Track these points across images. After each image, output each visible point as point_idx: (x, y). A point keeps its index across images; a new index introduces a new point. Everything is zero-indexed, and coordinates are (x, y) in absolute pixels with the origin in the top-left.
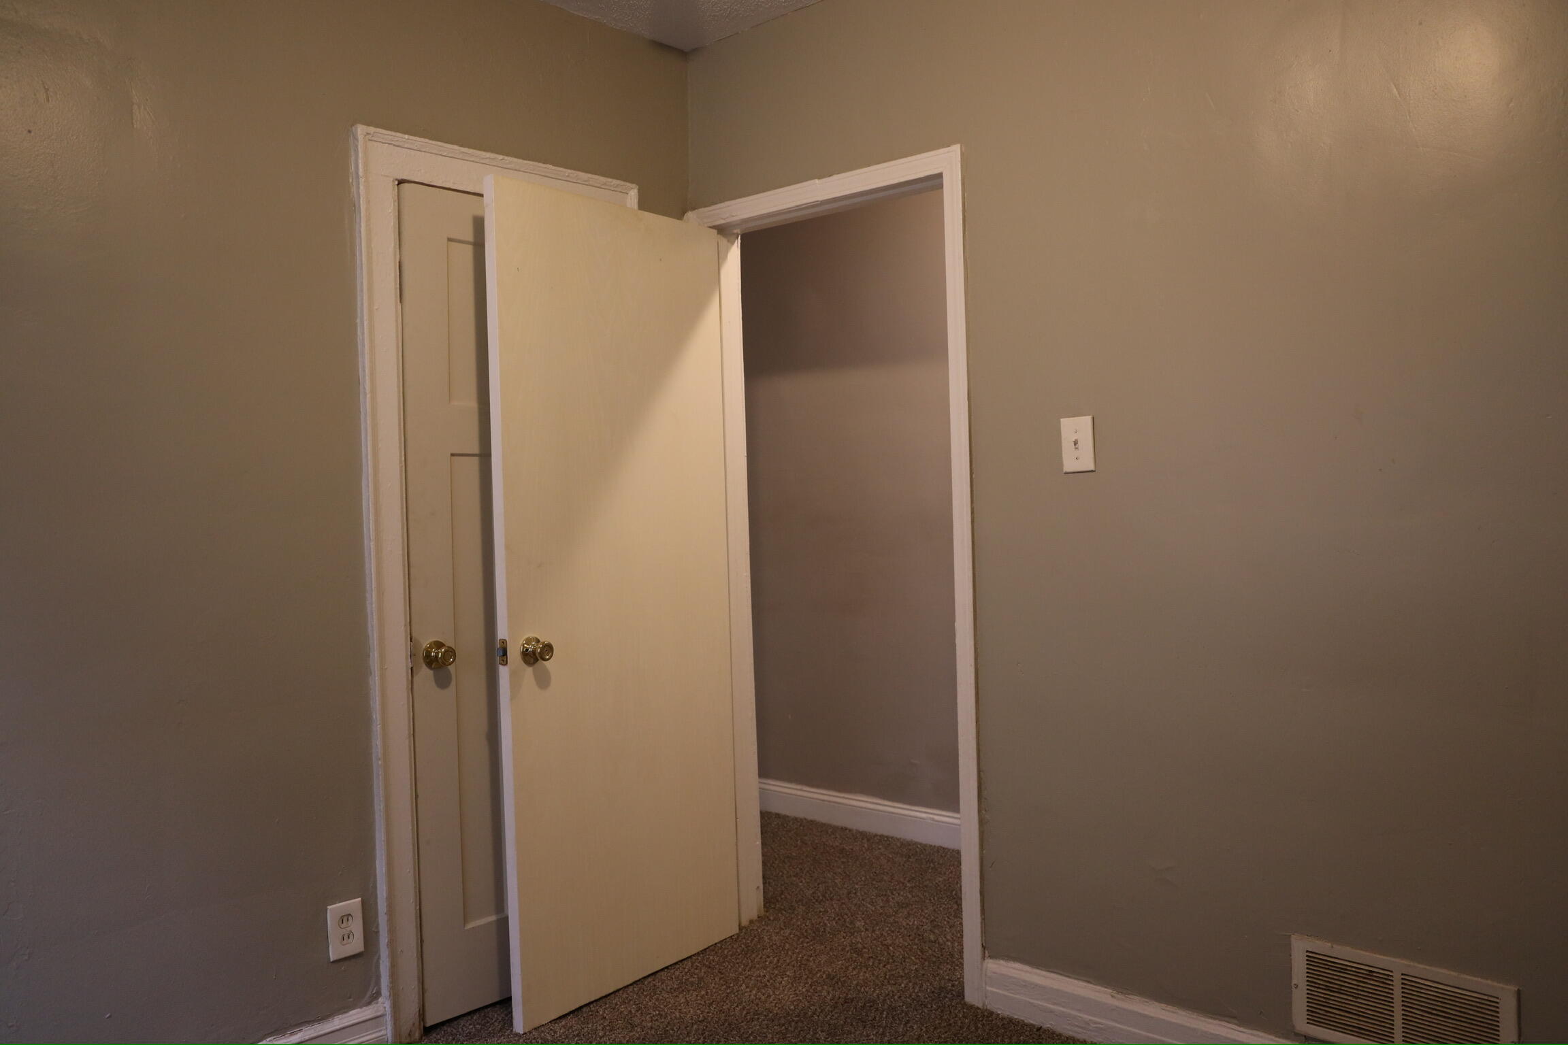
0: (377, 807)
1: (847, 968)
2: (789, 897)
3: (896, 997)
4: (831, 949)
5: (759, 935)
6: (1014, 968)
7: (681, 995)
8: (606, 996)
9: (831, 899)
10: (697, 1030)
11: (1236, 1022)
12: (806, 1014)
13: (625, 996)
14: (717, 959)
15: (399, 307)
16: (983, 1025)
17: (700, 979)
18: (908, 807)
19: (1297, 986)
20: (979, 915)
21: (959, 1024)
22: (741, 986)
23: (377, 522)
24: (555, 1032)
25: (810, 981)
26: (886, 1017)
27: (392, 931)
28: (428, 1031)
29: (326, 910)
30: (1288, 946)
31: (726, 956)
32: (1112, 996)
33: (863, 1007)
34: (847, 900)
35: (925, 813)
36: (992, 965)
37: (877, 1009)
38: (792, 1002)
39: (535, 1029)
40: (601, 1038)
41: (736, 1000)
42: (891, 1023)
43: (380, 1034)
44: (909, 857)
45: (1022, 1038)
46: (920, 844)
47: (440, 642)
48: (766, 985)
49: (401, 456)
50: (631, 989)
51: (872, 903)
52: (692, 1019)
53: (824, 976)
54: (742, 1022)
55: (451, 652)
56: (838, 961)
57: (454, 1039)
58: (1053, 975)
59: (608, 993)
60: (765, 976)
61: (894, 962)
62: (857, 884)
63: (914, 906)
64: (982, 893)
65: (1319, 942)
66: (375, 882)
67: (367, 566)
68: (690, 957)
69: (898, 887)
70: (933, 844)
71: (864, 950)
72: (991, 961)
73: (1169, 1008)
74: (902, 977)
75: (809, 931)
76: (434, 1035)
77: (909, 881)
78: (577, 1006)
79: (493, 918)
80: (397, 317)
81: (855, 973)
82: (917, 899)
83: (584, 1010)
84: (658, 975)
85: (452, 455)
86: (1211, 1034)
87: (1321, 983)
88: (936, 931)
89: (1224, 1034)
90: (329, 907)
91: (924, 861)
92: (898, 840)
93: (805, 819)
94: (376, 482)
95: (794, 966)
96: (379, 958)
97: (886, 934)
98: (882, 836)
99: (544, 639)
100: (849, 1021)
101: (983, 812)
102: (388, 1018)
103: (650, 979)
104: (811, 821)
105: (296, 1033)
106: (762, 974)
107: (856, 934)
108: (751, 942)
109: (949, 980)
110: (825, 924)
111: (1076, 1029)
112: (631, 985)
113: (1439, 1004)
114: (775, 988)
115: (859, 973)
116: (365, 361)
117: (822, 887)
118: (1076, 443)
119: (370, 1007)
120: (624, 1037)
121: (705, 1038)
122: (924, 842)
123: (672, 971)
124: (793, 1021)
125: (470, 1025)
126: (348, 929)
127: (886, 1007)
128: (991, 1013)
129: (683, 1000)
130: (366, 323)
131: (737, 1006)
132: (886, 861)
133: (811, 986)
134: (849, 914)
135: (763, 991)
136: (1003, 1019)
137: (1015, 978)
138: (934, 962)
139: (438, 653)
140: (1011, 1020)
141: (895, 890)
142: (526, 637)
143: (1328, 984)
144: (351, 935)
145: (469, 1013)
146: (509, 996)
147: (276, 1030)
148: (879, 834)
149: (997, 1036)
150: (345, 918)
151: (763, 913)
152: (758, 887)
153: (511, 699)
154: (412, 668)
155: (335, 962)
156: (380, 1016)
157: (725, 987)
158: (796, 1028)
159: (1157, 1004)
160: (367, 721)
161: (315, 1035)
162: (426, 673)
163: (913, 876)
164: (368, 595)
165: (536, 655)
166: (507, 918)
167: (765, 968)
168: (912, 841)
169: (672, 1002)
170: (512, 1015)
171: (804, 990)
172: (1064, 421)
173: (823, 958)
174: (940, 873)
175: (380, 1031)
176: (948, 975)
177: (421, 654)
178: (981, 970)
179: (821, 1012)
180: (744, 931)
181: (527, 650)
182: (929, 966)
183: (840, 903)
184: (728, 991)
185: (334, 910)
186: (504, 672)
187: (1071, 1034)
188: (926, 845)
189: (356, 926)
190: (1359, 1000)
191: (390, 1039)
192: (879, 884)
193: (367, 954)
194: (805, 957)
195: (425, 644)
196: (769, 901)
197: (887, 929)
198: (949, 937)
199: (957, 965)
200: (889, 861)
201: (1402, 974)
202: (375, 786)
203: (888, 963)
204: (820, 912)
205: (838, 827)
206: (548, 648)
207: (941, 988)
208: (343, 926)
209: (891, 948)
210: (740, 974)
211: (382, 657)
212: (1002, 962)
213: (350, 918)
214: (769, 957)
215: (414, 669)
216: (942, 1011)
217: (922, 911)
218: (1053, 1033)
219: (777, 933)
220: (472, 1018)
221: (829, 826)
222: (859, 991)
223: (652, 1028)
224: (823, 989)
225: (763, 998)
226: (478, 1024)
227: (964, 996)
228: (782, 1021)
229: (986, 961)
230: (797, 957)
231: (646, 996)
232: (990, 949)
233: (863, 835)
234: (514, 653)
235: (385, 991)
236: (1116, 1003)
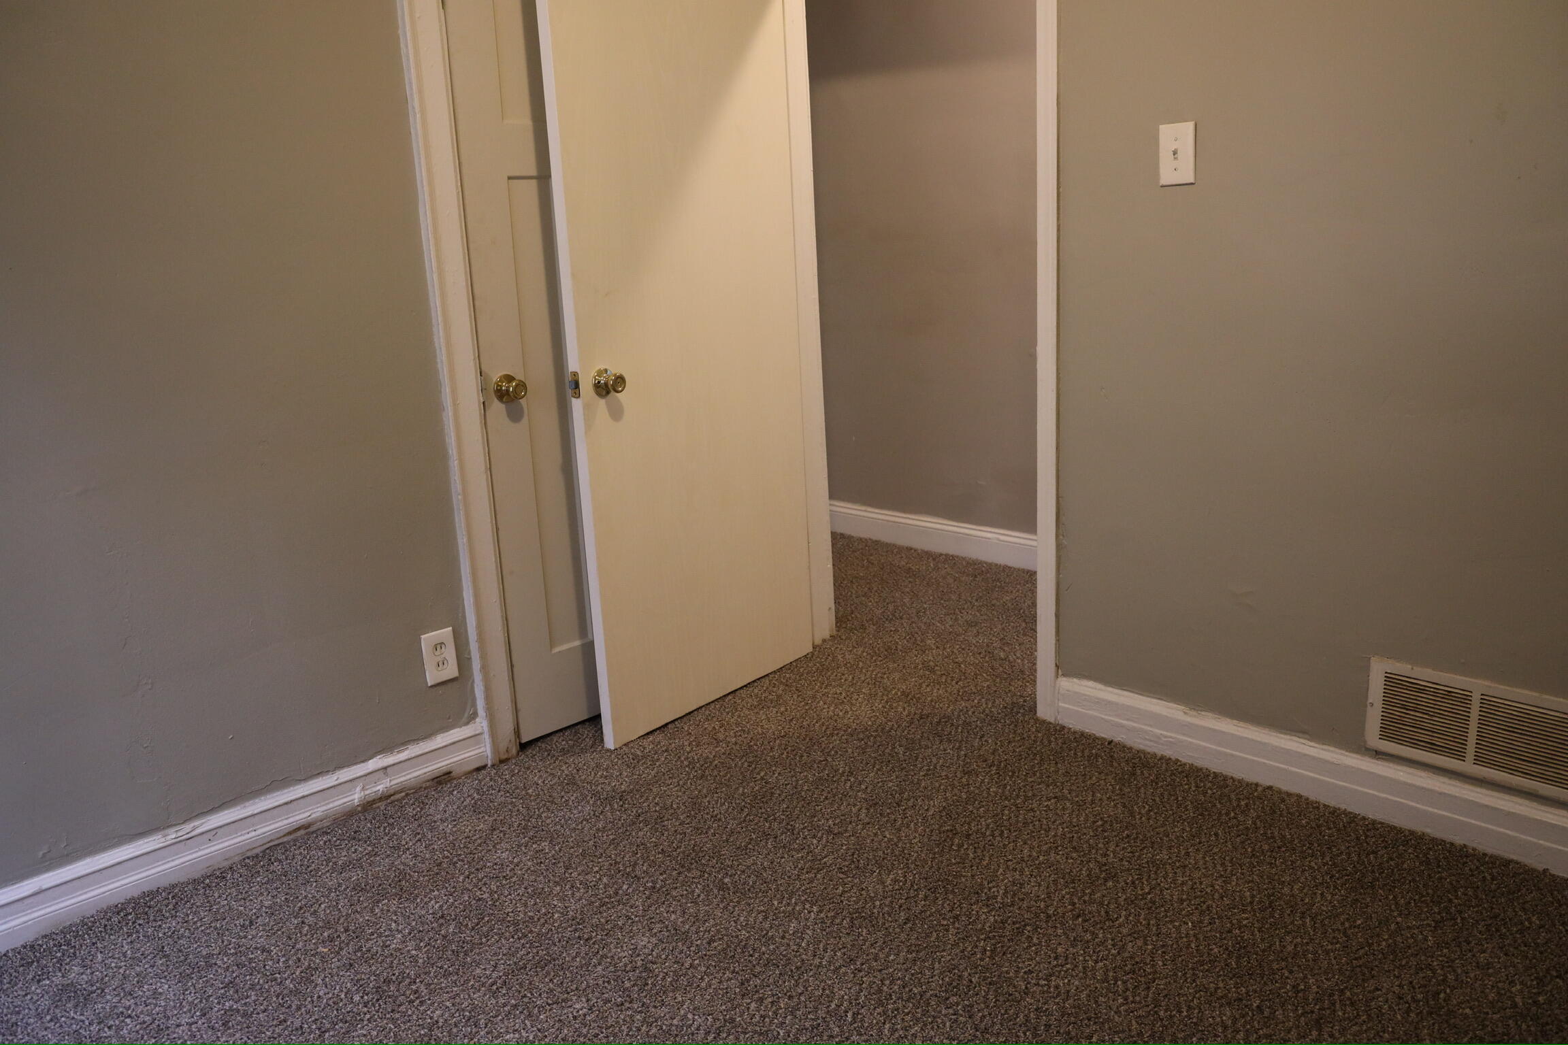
0: (460, 541)
1: (920, 685)
2: (858, 616)
3: (970, 713)
4: (904, 667)
5: (833, 654)
6: (1086, 686)
7: (762, 712)
8: (690, 713)
9: (901, 618)
10: (780, 745)
11: (1308, 737)
12: (883, 729)
13: (707, 712)
14: (793, 677)
15: (442, 14)
16: (1056, 739)
17: (779, 697)
18: (974, 527)
19: (1372, 705)
20: (1054, 637)
21: (1033, 738)
22: (819, 702)
23: (438, 250)
24: (644, 748)
25: (885, 698)
26: (962, 732)
27: (483, 656)
28: (523, 747)
29: (420, 639)
30: (1367, 669)
31: (802, 675)
32: (1185, 713)
33: (939, 723)
34: (916, 618)
35: (991, 532)
36: (1065, 684)
37: (952, 725)
38: (870, 718)
39: (625, 745)
40: (688, 753)
41: (815, 717)
42: (967, 737)
43: (480, 751)
44: (976, 576)
45: (1094, 751)
46: (986, 563)
47: (509, 375)
48: (843, 702)
49: (457, 181)
50: (712, 706)
51: (941, 622)
52: (774, 734)
53: (899, 694)
54: (823, 737)
55: (522, 385)
56: (912, 678)
57: (549, 755)
58: (1126, 693)
59: (691, 710)
60: (841, 693)
61: (966, 678)
62: (925, 603)
63: (983, 625)
64: (1057, 616)
65: (1398, 664)
66: (464, 612)
67: (431, 299)
68: (767, 675)
69: (966, 607)
70: (999, 563)
71: (936, 668)
72: (1065, 679)
73: (1241, 724)
74: (974, 693)
75: (882, 650)
76: (530, 751)
77: (977, 600)
78: (663, 723)
79: (577, 643)
80: (441, 26)
81: (928, 690)
82: (985, 617)
83: (670, 726)
84: (738, 693)
85: (509, 178)
86: (1283, 748)
87: (1398, 702)
88: (1006, 648)
89: (1294, 749)
90: (423, 637)
91: (990, 580)
92: (964, 559)
93: (870, 539)
94: (433, 211)
95: (868, 684)
96: (473, 681)
97: (957, 652)
98: (946, 555)
99: (615, 370)
100: (925, 735)
101: (1061, 537)
102: (486, 736)
103: (730, 697)
104: (876, 541)
105: (403, 751)
106: (838, 692)
107: (927, 652)
108: (825, 661)
109: (1021, 696)
110: (897, 643)
111: (1147, 742)
112: (712, 702)
113: (1516, 722)
114: (852, 704)
115: (933, 690)
116: (411, 75)
117: (891, 607)
118: (1175, 153)
119: (469, 726)
120: (711, 753)
121: (788, 753)
122: (990, 561)
123: (751, 689)
124: (872, 735)
125: (563, 740)
126: (443, 656)
127: (961, 722)
128: (1063, 728)
129: (764, 717)
130: (409, 34)
131: (817, 722)
132: (953, 580)
133: (887, 702)
134: (920, 633)
135: (841, 708)
136: (1075, 732)
137: (1089, 696)
138: (1005, 679)
139: (509, 387)
140: (1082, 734)
141: (964, 609)
142: (597, 368)
143: (1404, 703)
144: (445, 662)
145: (561, 730)
146: (597, 714)
147: (384, 749)
148: (944, 552)
149: (1070, 750)
150: (439, 645)
151: (835, 633)
152: (830, 608)
153: (586, 433)
154: (484, 403)
155: (432, 686)
156: (479, 734)
157: (803, 703)
158: (875, 743)
159: (1229, 720)
160: (444, 456)
161: (420, 752)
162: (498, 407)
163: (980, 594)
164: (435, 329)
165: (608, 387)
166: (592, 643)
167: (841, 686)
168: (977, 560)
169: (754, 718)
170: (602, 732)
171: (880, 706)
172: (1163, 128)
173: (897, 676)
174: (1007, 592)
175: (479, 748)
176: (1019, 691)
177: (492, 387)
178: (1054, 687)
179: (899, 727)
180: (817, 649)
181: (599, 382)
182: (1000, 683)
183: (910, 622)
184: (807, 708)
185: (428, 639)
186: (577, 405)
187: (1142, 747)
188: (991, 564)
189: (450, 653)
190: (1434, 718)
191: (489, 755)
192: (947, 603)
193: (463, 676)
194: (879, 675)
195: (495, 377)
196: (840, 621)
197: (958, 647)
198: (1018, 655)
199: (1028, 682)
200: (955, 580)
201: (1482, 695)
202: (457, 520)
203: (960, 679)
204: (891, 631)
205: (903, 547)
206: (620, 380)
207: (1013, 703)
208: (437, 653)
209: (962, 666)
210: (817, 691)
211: (454, 392)
212: (1075, 680)
213: (443, 646)
214: (843, 675)
215: (486, 403)
216: (1016, 726)
217: (991, 629)
218: (1124, 747)
219: (851, 651)
220: (564, 734)
221: (894, 545)
222: (934, 707)
223: (736, 743)
224: (899, 705)
225: (841, 714)
226: (570, 740)
227: (1036, 711)
228: (861, 736)
229: (1059, 679)
230: (871, 675)
231: (728, 713)
232: (1063, 668)
233: (929, 555)
234: (586, 386)
235: (481, 711)
236: (1189, 719)
